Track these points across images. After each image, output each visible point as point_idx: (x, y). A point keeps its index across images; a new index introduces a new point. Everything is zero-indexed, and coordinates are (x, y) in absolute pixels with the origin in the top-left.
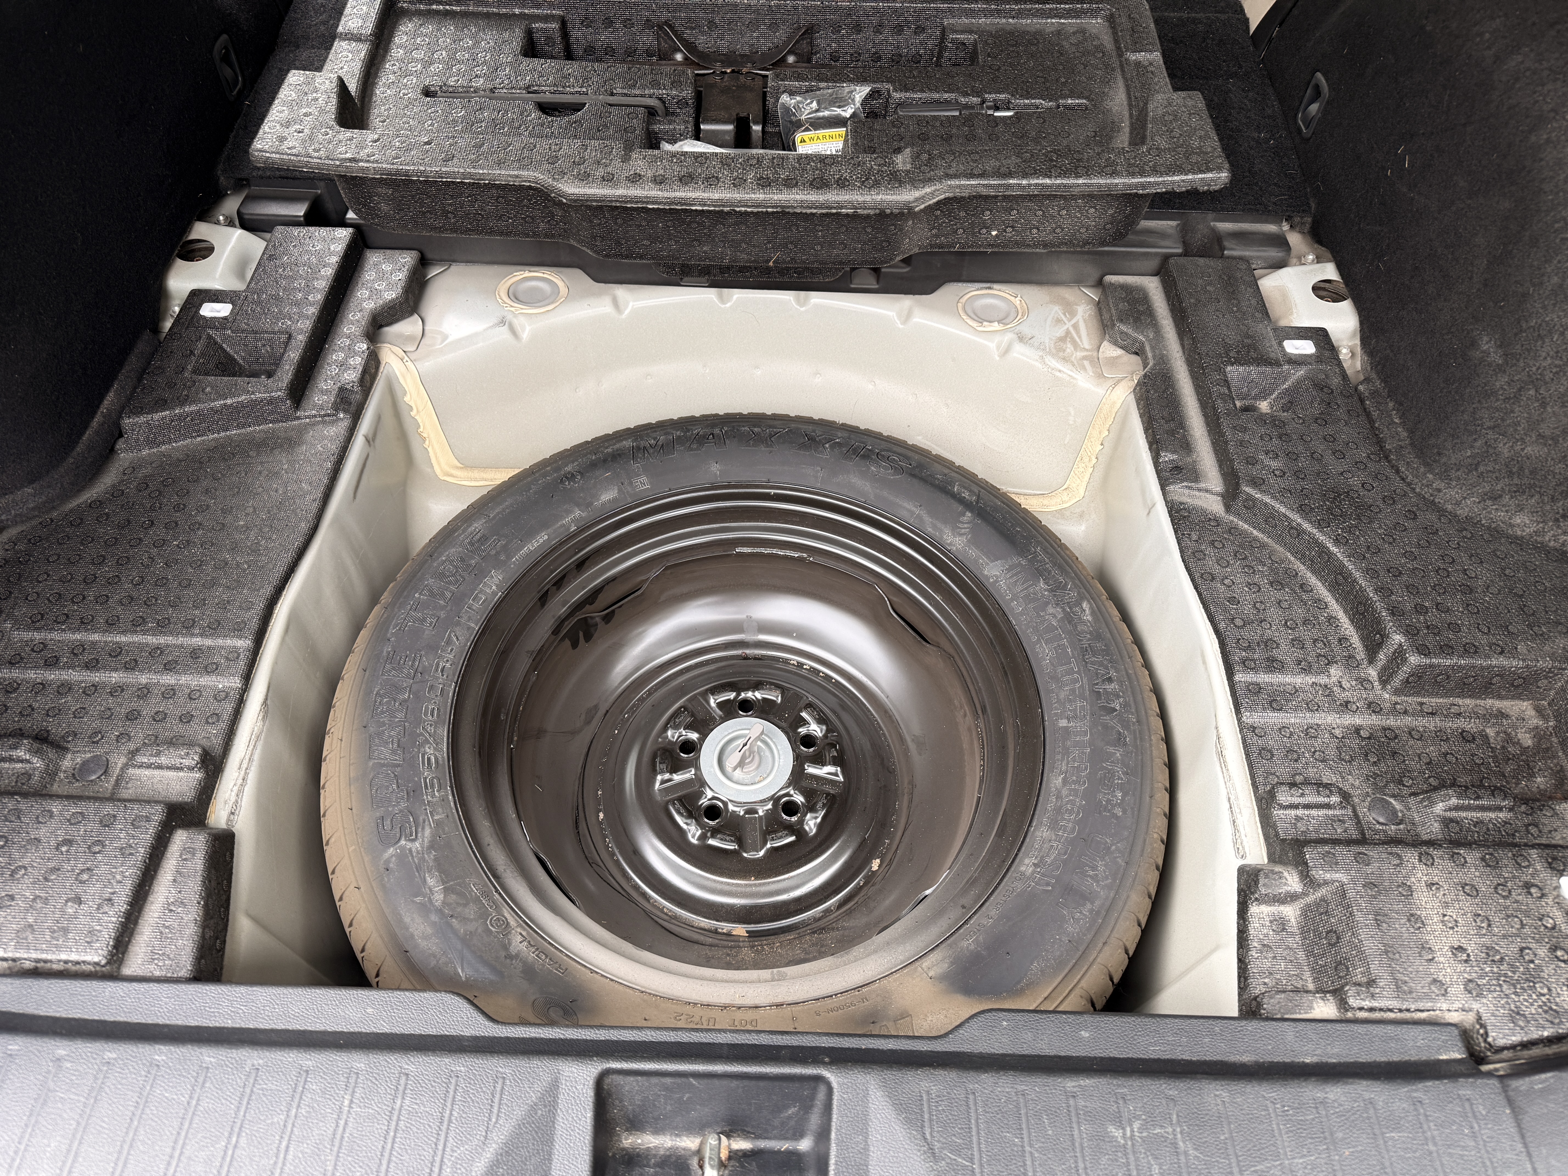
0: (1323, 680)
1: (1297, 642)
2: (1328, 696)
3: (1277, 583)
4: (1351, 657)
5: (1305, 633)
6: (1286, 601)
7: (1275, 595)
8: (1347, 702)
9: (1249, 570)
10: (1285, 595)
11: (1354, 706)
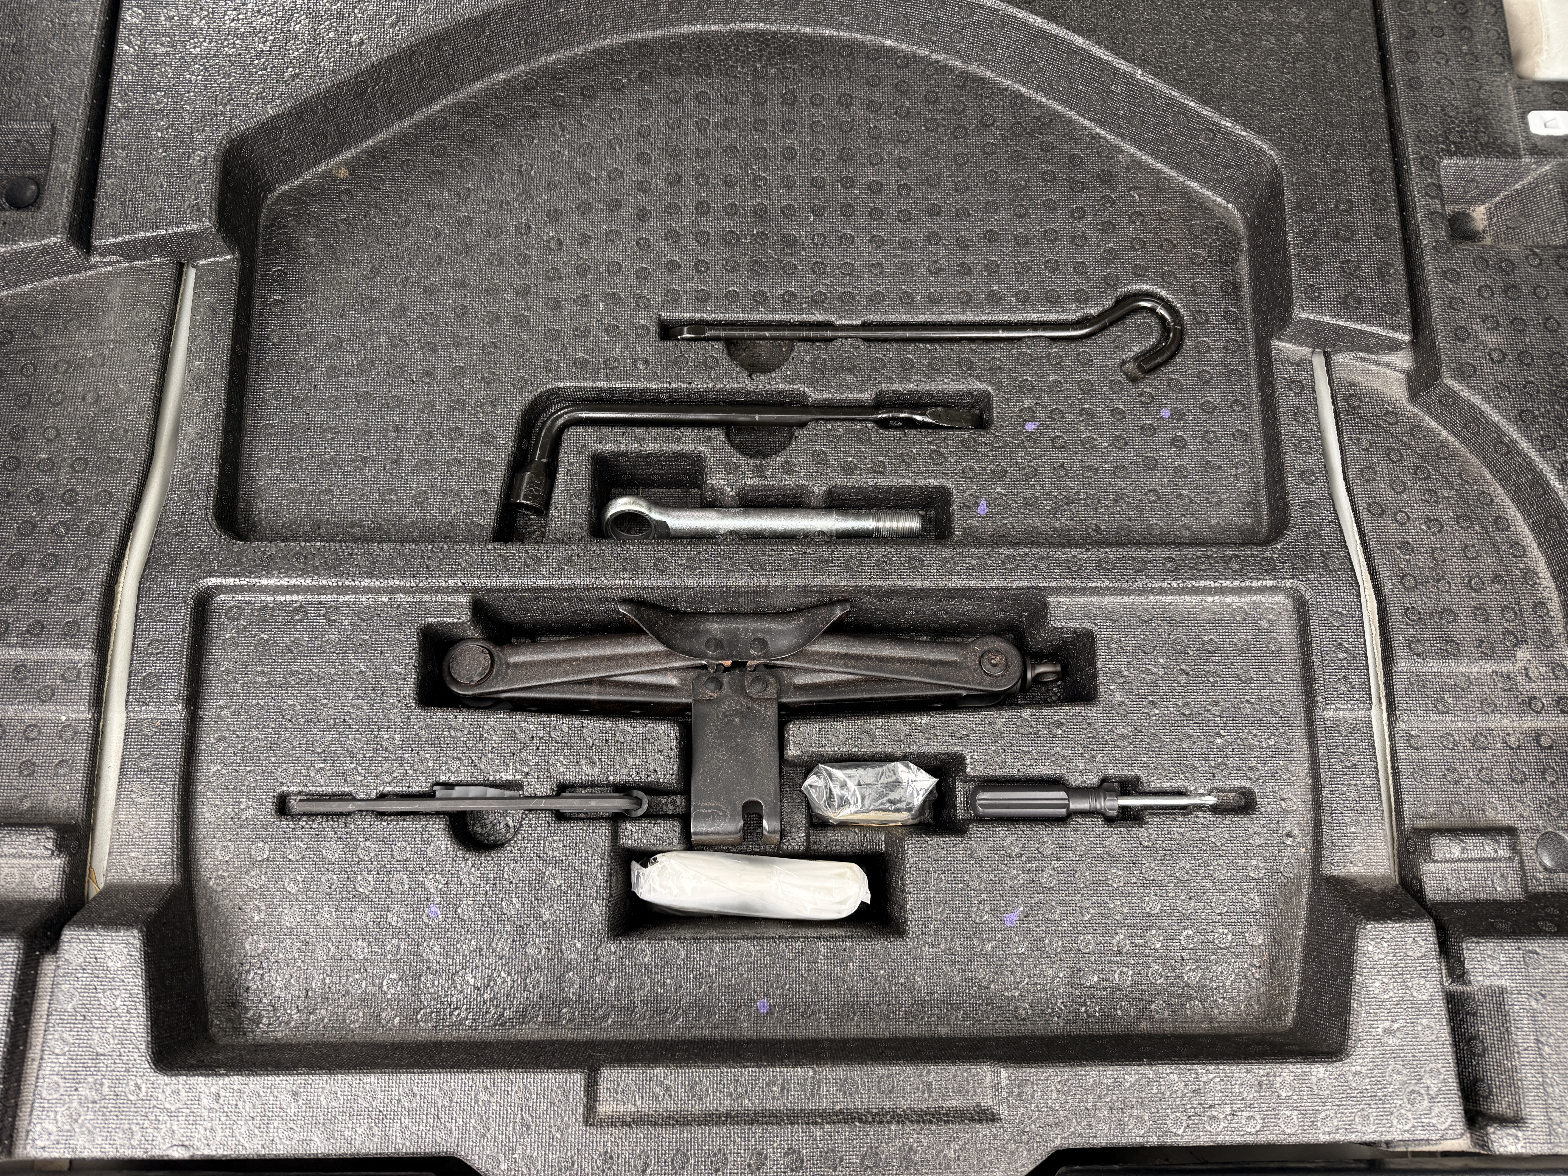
0: (1505, 667)
1: (1480, 612)
2: (1509, 690)
3: (1464, 519)
4: (1546, 631)
5: (1493, 596)
6: (1473, 546)
7: (1462, 536)
8: (1532, 698)
9: (1431, 496)
10: (1472, 537)
11: (1540, 704)
